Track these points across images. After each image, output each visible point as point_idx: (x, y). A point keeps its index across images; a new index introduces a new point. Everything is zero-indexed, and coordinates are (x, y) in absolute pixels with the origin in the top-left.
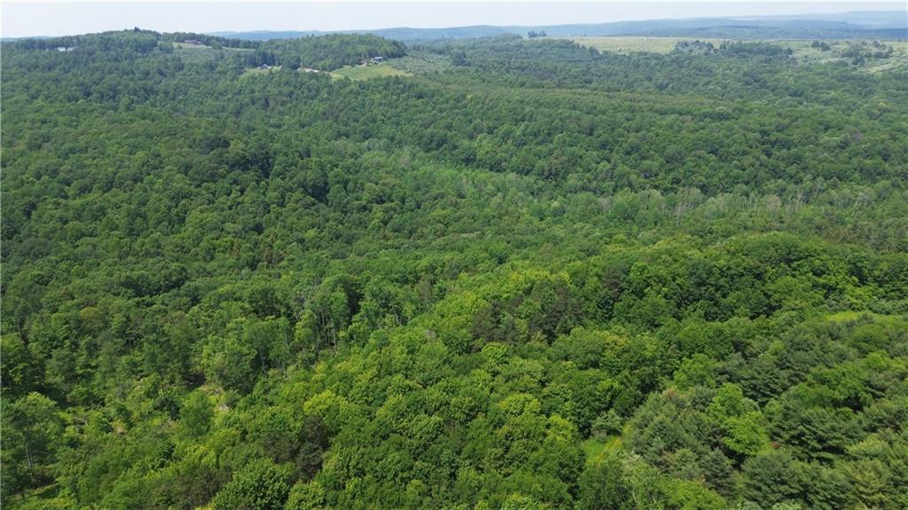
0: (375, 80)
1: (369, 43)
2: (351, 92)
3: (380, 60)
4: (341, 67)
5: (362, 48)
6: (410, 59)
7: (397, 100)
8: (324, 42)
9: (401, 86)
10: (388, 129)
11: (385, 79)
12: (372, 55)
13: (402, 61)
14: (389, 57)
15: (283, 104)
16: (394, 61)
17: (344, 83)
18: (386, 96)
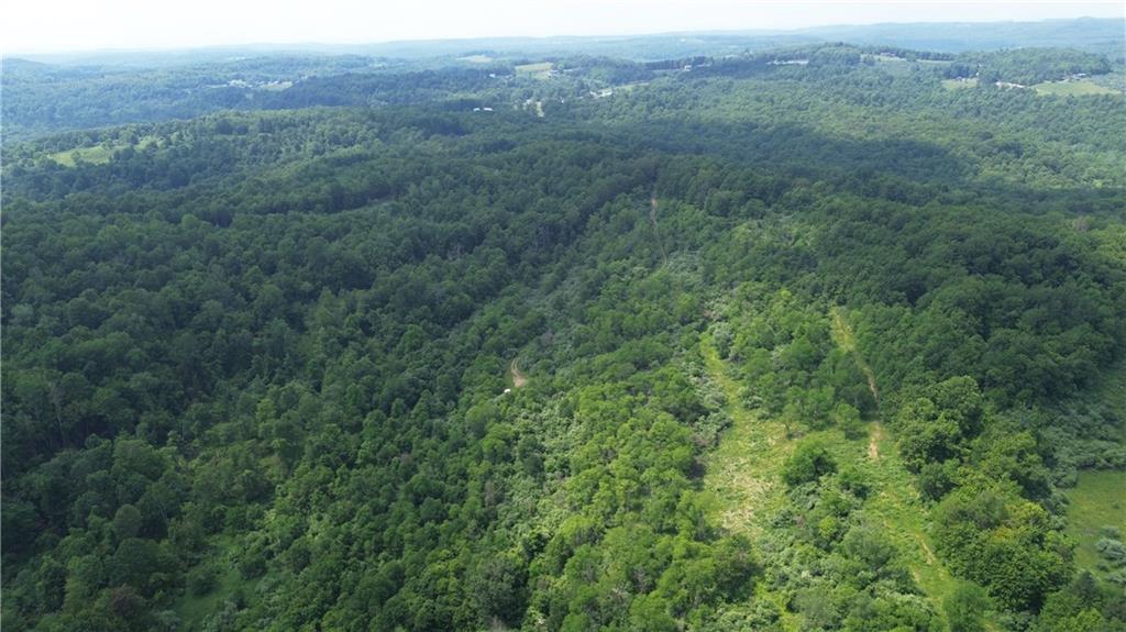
0: (1083, 97)
1: (1072, 60)
2: (1059, 106)
3: (1082, 77)
4: (1041, 82)
5: (1064, 65)
6: (1116, 76)
7: (1105, 115)
8: (1023, 57)
9: (1110, 103)
10: (1096, 137)
11: (1093, 96)
12: (1075, 71)
13: (1106, 77)
14: (1093, 74)
15: (995, 113)
16: (1098, 78)
17: (1051, 99)
18: (1094, 111)
